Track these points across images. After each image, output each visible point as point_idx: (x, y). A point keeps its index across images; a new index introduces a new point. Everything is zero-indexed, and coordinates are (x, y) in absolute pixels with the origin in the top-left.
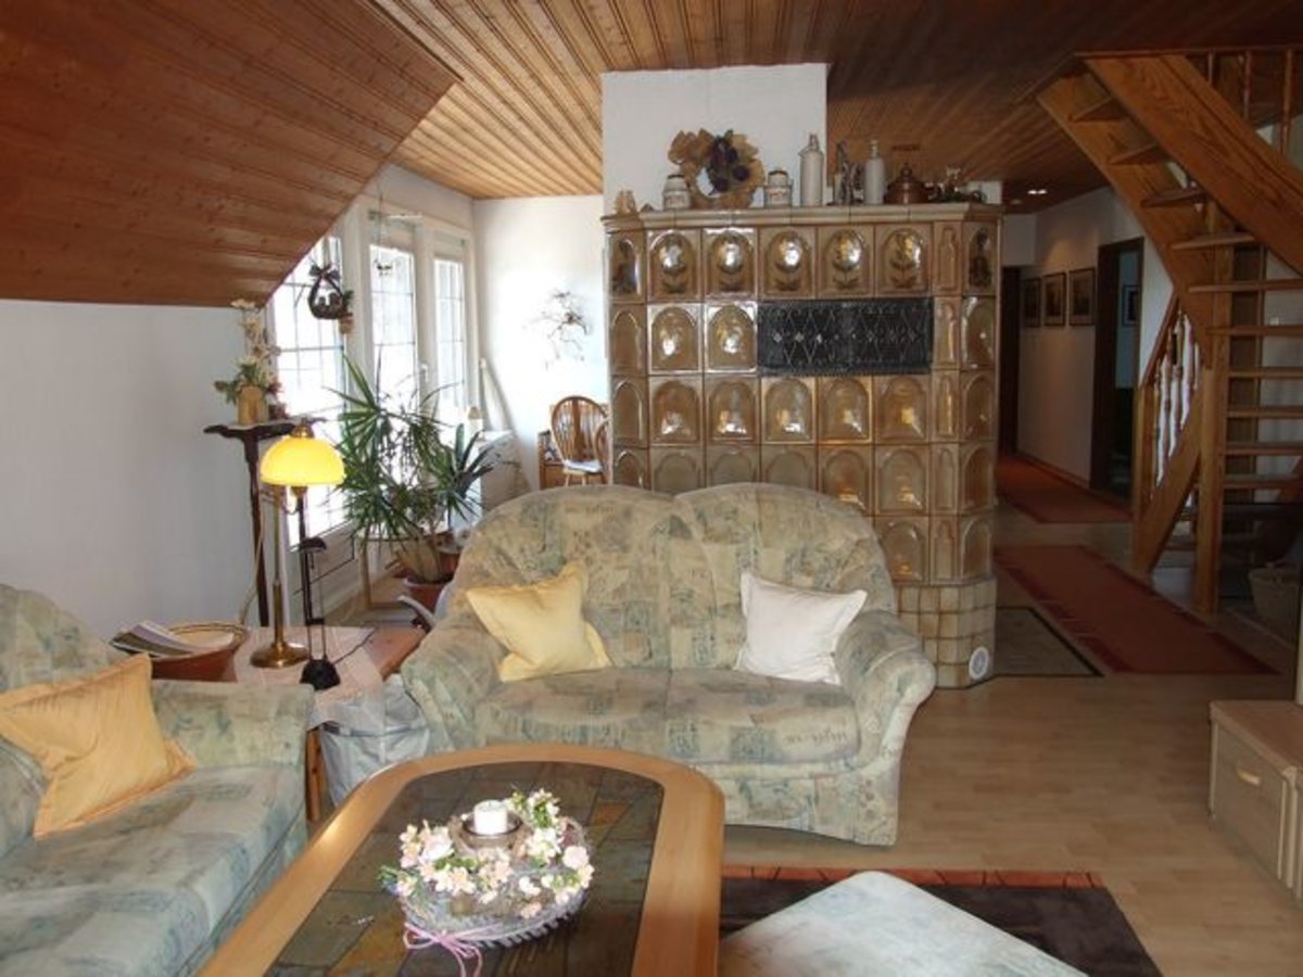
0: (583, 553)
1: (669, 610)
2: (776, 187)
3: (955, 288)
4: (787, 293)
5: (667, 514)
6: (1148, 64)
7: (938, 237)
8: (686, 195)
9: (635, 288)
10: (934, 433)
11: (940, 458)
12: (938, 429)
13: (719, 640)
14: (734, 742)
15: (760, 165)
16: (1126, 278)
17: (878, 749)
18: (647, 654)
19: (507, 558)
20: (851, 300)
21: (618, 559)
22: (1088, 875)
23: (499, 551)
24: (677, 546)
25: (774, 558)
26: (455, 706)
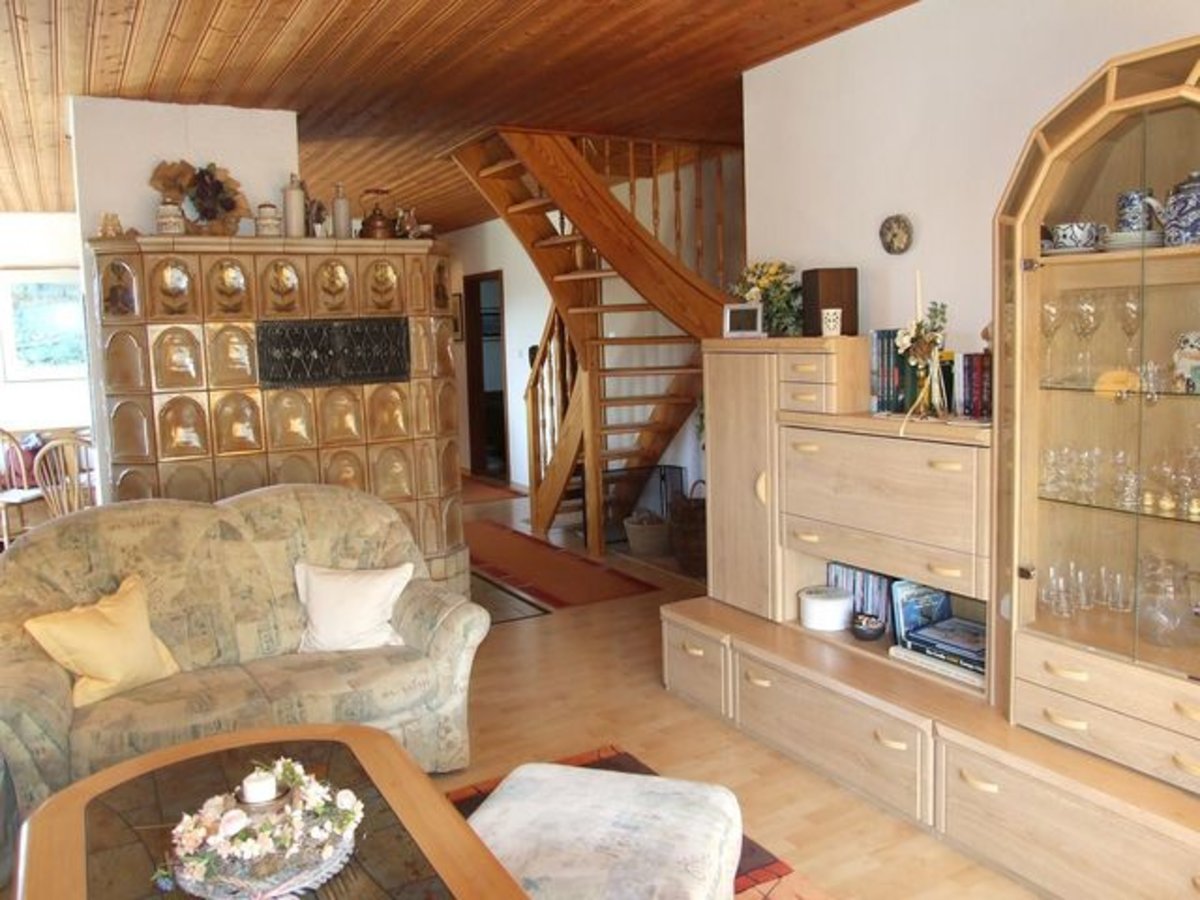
0: (133, 568)
1: (233, 609)
2: (266, 218)
3: (424, 310)
4: (283, 313)
5: (216, 520)
6: (543, 140)
7: (409, 268)
8: (181, 221)
9: (133, 309)
10: (415, 432)
11: (422, 451)
12: (418, 426)
13: (281, 628)
14: (338, 708)
15: (244, 197)
16: (486, 303)
17: (451, 690)
18: (215, 653)
19: (50, 584)
20: (342, 320)
21: (174, 568)
22: (613, 748)
23: (41, 579)
24: (230, 548)
25: (321, 546)
26: (47, 739)
